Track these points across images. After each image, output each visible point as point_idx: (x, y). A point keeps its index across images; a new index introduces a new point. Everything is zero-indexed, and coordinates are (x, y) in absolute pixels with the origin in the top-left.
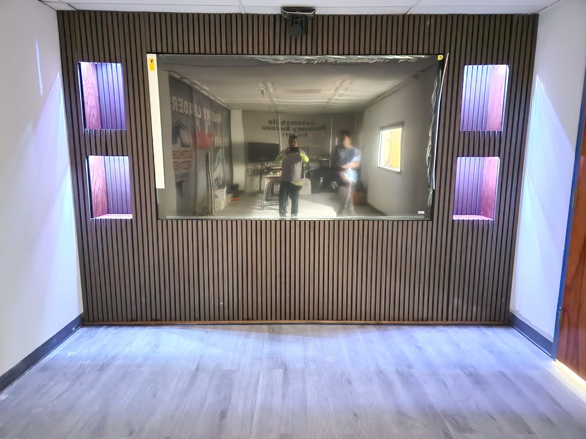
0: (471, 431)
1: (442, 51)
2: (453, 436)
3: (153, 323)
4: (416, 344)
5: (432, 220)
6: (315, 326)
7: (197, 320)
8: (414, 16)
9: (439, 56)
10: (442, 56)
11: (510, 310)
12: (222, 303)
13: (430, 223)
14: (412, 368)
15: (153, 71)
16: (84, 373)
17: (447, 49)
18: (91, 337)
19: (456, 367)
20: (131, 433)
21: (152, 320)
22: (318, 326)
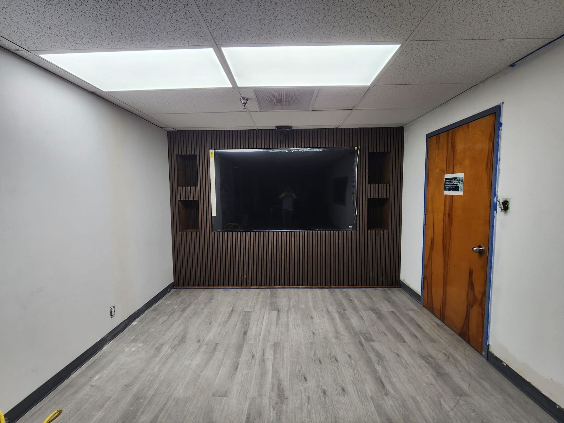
0: (373, 341)
1: (356, 145)
2: (364, 343)
3: (209, 287)
4: (349, 298)
5: (356, 231)
6: (295, 289)
7: (232, 286)
8: (342, 128)
9: (355, 148)
10: (357, 148)
11: (401, 280)
12: (246, 277)
13: (355, 232)
14: (346, 310)
15: (212, 158)
16: (174, 312)
17: (359, 144)
18: (178, 294)
19: (369, 310)
20: (199, 341)
21: (208, 286)
22: (297, 289)
